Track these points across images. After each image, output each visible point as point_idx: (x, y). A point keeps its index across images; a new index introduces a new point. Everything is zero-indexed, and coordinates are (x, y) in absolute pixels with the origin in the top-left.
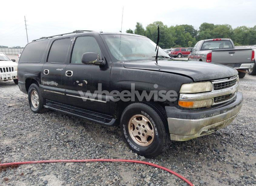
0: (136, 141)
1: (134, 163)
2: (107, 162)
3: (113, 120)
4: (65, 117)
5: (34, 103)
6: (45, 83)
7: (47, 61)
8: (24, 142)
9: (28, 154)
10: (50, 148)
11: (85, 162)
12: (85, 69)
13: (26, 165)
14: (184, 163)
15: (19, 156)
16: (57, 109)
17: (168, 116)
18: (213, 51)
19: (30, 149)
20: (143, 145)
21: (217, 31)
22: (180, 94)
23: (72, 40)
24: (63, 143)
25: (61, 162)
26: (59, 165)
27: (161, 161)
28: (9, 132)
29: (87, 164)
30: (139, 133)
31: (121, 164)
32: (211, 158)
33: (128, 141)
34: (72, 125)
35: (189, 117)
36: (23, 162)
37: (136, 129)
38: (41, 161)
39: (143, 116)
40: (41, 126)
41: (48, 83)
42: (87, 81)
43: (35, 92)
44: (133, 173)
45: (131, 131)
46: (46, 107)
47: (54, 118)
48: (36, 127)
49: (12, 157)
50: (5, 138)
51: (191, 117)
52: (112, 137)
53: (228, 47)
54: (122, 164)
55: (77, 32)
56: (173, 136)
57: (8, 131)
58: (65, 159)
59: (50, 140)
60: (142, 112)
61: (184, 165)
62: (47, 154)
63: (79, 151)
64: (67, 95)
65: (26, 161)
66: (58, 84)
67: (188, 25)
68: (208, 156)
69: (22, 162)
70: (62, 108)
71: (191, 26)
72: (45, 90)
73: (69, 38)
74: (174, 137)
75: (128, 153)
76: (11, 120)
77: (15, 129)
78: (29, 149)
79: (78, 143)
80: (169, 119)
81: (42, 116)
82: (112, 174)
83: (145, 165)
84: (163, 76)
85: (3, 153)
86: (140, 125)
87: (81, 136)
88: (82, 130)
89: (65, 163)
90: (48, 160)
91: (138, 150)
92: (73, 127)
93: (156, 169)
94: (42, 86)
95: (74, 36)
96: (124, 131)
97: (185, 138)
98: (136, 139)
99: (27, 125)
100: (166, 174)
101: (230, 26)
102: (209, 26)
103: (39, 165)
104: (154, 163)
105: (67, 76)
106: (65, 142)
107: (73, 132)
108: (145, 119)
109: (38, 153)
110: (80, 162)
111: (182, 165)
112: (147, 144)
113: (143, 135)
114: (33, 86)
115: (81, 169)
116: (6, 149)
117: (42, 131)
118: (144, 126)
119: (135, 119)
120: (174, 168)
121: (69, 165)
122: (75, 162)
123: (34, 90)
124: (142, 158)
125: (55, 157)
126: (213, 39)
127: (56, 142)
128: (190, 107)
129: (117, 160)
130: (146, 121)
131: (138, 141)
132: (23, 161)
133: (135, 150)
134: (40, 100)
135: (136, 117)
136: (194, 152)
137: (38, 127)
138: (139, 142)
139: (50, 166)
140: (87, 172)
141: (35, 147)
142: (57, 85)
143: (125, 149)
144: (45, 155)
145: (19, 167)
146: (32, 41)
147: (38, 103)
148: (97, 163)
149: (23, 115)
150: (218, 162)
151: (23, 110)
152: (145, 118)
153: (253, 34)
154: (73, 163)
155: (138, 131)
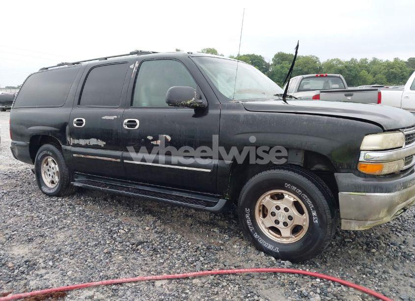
0: (271, 236)
1: (275, 273)
2: (229, 274)
3: (221, 203)
4: (111, 201)
5: (46, 180)
6: (76, 141)
7: (79, 103)
8: (55, 249)
9: (73, 269)
10: (111, 257)
11: (187, 278)
12: (165, 116)
13: (80, 291)
14: (358, 268)
15: (57, 275)
16: (101, 188)
17: (339, 189)
18: (321, 92)
19: (73, 261)
20: (285, 241)
21: (300, 65)
22: (361, 152)
23: (132, 66)
24: (131, 246)
25: (145, 281)
26: (143, 287)
27: (317, 267)
28: (15, 232)
29: (194, 281)
30: (277, 222)
31: (253, 277)
32: (393, 256)
33: (256, 236)
34: (131, 215)
35: (379, 190)
36: (71, 286)
37: (269, 214)
38: (105, 281)
39: (286, 192)
40: (74, 220)
41: (82, 142)
42: (171, 136)
43: (50, 160)
44: (282, 290)
45: (259, 219)
46: (76, 184)
47: (91, 204)
48: (64, 221)
49: (44, 278)
50: (14, 244)
51: (382, 189)
52: (213, 231)
53: (337, 86)
54: (256, 277)
55: (137, 53)
56: (347, 222)
57: (13, 232)
58: (147, 275)
59: (102, 242)
60: (287, 185)
61: (358, 270)
62: (111, 268)
63: (168, 259)
64: (125, 161)
65: (77, 284)
66: (105, 143)
67: (255, 54)
68: (387, 253)
69: (68, 287)
70: (112, 187)
71: (260, 56)
72: (74, 155)
73: (125, 63)
74: (348, 224)
75: (258, 257)
76: (9, 210)
77: (24, 227)
78: (71, 261)
79: (158, 245)
80: (342, 195)
81: (66, 201)
82: (249, 295)
83: (297, 275)
84: (328, 122)
85: (23, 273)
86: (278, 208)
87: (156, 232)
88: (155, 222)
89: (152, 282)
90: (117, 278)
91: (277, 250)
92: (135, 218)
93: (318, 280)
94: (69, 148)
95: (137, 59)
96: (247, 219)
97: (369, 224)
98: (270, 233)
99: (44, 218)
100: (339, 288)
101: (317, 58)
102: (287, 58)
103: (105, 288)
104: (308, 270)
105: (126, 127)
106: (134, 244)
107: (138, 226)
108: (290, 198)
109: (91, 267)
110: (178, 278)
111: (356, 271)
112: (294, 239)
113: (285, 224)
114: (48, 150)
115: (187, 291)
116: (26, 265)
117: (79, 228)
118: (286, 210)
119: (268, 198)
120: (345, 276)
121: (162, 285)
122: (170, 279)
123: (48, 155)
124: (285, 264)
125: (128, 272)
126: (315, 75)
127: (116, 246)
128: (377, 173)
129: (241, 270)
130: (292, 200)
131: (274, 236)
132: (69, 284)
133: (271, 251)
134: (61, 174)
135: (271, 194)
136: (362, 249)
137: (69, 222)
138: (276, 237)
139: (127, 289)
140: (201, 294)
141: (81, 257)
142: (103, 146)
143: (249, 251)
144: (106, 269)
145: (69, 296)
146: (39, 69)
147: (57, 179)
148: (212, 277)
149: (28, 201)
150: (408, 262)
151: (23, 192)
152: (289, 195)
153: (350, 71)
154: (166, 281)
155: (274, 218)
